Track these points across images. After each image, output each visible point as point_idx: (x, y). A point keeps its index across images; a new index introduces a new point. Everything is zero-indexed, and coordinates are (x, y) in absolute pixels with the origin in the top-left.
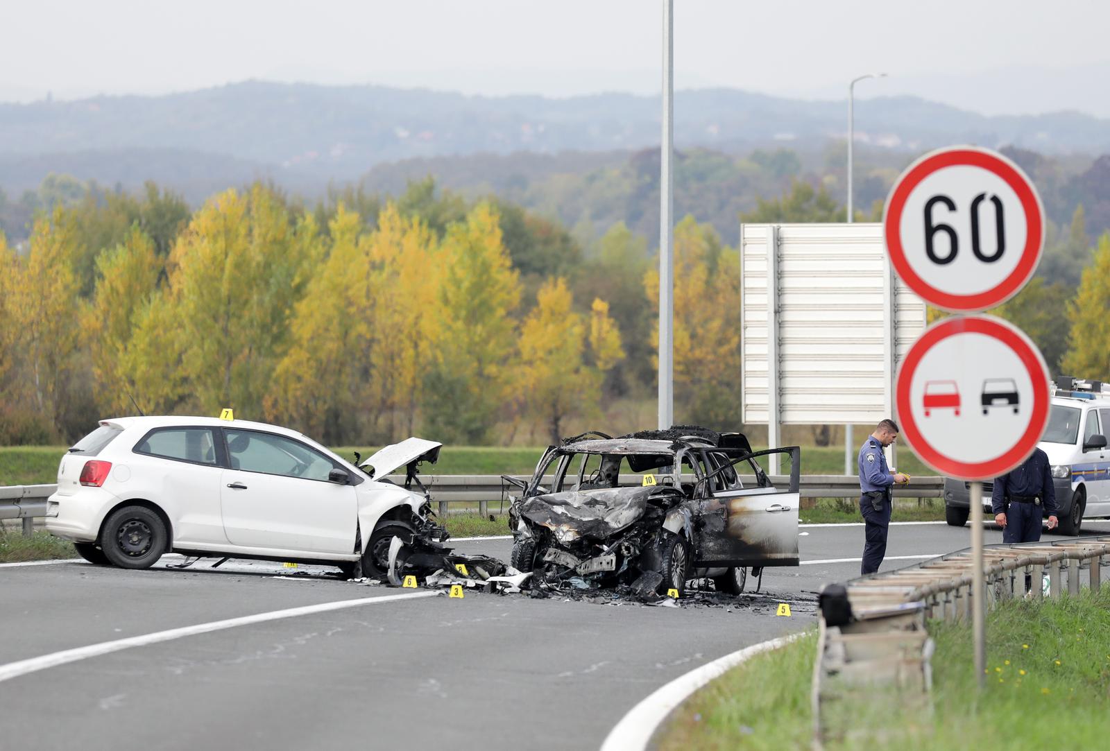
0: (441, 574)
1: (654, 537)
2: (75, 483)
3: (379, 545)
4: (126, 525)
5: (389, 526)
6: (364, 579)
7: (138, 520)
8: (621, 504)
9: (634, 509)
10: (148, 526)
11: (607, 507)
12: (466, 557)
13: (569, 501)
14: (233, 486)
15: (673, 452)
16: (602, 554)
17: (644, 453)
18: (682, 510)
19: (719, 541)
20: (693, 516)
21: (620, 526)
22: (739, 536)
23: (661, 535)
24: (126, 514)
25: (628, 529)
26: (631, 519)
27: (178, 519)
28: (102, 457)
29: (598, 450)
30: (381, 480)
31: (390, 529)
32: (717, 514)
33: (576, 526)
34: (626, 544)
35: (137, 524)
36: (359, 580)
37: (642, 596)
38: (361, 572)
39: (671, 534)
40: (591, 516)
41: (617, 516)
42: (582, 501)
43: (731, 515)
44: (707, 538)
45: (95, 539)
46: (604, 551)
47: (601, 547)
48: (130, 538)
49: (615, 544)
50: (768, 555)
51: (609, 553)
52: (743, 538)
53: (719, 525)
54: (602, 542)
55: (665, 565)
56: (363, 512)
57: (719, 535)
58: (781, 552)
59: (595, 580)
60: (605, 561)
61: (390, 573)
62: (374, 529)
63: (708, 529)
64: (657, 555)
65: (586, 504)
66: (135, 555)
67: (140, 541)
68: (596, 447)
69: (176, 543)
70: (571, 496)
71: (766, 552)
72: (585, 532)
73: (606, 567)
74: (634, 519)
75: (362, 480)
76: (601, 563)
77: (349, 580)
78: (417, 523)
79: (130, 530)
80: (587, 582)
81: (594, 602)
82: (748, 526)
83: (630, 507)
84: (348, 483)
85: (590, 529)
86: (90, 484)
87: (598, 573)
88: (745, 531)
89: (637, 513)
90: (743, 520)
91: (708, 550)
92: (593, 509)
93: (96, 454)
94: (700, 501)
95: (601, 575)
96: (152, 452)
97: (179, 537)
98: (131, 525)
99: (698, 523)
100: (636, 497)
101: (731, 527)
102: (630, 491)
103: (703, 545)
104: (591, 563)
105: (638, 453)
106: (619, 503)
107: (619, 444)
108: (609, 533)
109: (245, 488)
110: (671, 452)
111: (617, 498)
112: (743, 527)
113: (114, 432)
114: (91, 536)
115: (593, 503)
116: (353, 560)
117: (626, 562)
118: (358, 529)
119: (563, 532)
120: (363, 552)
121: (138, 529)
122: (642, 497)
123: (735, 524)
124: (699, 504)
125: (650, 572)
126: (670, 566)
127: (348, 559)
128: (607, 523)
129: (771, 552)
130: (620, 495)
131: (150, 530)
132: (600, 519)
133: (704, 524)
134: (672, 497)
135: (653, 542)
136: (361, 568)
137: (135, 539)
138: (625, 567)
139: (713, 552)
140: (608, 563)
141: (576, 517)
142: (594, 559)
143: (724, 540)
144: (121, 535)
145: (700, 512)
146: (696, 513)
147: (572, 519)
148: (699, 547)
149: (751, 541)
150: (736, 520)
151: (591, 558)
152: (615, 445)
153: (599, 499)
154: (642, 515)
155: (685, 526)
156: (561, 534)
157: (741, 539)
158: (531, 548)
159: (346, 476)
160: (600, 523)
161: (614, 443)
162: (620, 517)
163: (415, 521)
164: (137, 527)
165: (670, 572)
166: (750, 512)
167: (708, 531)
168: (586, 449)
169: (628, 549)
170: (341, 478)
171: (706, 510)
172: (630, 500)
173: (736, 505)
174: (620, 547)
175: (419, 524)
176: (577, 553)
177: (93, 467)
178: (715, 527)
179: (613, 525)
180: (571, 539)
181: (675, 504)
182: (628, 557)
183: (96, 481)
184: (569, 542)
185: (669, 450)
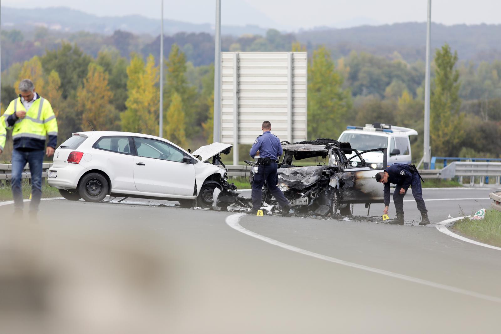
0: (234, 206)
1: (324, 189)
2: (65, 162)
3: (205, 192)
4: (90, 182)
5: (209, 183)
6: (198, 207)
7: (95, 179)
8: (310, 174)
9: (316, 176)
10: (100, 182)
11: (302, 175)
12: (244, 198)
13: (284, 172)
14: (138, 164)
15: (327, 150)
16: (301, 197)
17: (314, 151)
18: (336, 177)
19: (351, 191)
20: (339, 180)
21: (309, 184)
22: (360, 189)
23: (328, 189)
24: (90, 177)
25: (313, 185)
26: (315, 181)
27: (114, 179)
28: (78, 150)
29: (292, 149)
30: (206, 162)
31: (210, 184)
32: (350, 179)
33: (288, 184)
34: (313, 192)
35: (95, 181)
36: (196, 208)
37: (335, 216)
38: (196, 204)
39: (332, 188)
40: (294, 180)
41: (308, 179)
42: (290, 173)
43: (357, 179)
44: (345, 190)
45: (76, 188)
46: (302, 196)
47: (300, 194)
48: (92, 188)
49: (308, 192)
50: (373, 198)
51: (304, 197)
52: (362, 190)
53: (351, 184)
54: (301, 192)
55: (330, 202)
56: (197, 177)
57: (351, 189)
58: (379, 197)
59: (297, 209)
60: (303, 200)
61: (214, 205)
62: (203, 185)
63: (346, 186)
64: (326, 198)
65: (292, 174)
66: (94, 196)
67: (96, 189)
68: (291, 148)
69: (113, 190)
70: (284, 170)
71: (372, 197)
72: (292, 187)
73: (303, 203)
74: (316, 181)
75: (197, 162)
76: (301, 201)
77: (191, 208)
78: (222, 182)
79: (92, 184)
80: (293, 210)
81: (316, 219)
82: (364, 185)
83: (314, 175)
84: (190, 163)
85: (295, 185)
86: (73, 162)
87: (299, 206)
88: (363, 187)
89: (318, 178)
90: (362, 182)
91: (346, 196)
92: (295, 176)
93: (76, 148)
94: (342, 173)
95: (300, 207)
96: (100, 148)
97: (114, 187)
98: (92, 182)
99: (342, 183)
100: (317, 171)
101: (356, 185)
102: (314, 168)
103: (344, 193)
104: (296, 201)
105: (311, 151)
106: (309, 174)
107: (301, 146)
108: (304, 187)
109: (144, 165)
110: (326, 150)
111: (308, 171)
112: (362, 185)
113: (83, 138)
114: (74, 187)
115: (295, 173)
116: (193, 199)
117: (312, 201)
118: (196, 184)
119: (282, 187)
120: (198, 195)
121: (96, 184)
122: (320, 171)
123: (358, 184)
124: (342, 174)
125: (323, 205)
126: (332, 203)
127: (190, 198)
128: (302, 183)
129: (375, 197)
130: (309, 170)
131: (101, 184)
132: (299, 181)
133: (344, 183)
134: (330, 171)
135: (325, 192)
136: (196, 203)
137: (94, 188)
138: (311, 203)
139: (348, 196)
140: (305, 201)
141: (287, 180)
142: (298, 200)
143: (353, 191)
144: (88, 186)
145: (342, 178)
146: (340, 178)
147: (285, 181)
148: (342, 194)
149: (366, 192)
150: (359, 182)
151: (296, 199)
152: (300, 147)
153: (298, 172)
154: (320, 179)
155: (337, 184)
156: (281, 188)
157: (361, 191)
158: (265, 194)
159: (190, 160)
160: (299, 183)
161: (298, 146)
162: (309, 180)
163: (222, 181)
164: (95, 182)
165: (332, 205)
166: (365, 178)
167: (346, 187)
168: (286, 148)
169: (313, 195)
170: (187, 161)
171: (345, 177)
172: (314, 172)
173: (359, 175)
174: (309, 194)
175: (223, 182)
176: (287, 197)
177: (74, 155)
178: (349, 185)
179: (306, 183)
180: (285, 190)
181: (332, 174)
182: (313, 198)
183: (76, 161)
184: (285, 191)
185: (325, 149)
